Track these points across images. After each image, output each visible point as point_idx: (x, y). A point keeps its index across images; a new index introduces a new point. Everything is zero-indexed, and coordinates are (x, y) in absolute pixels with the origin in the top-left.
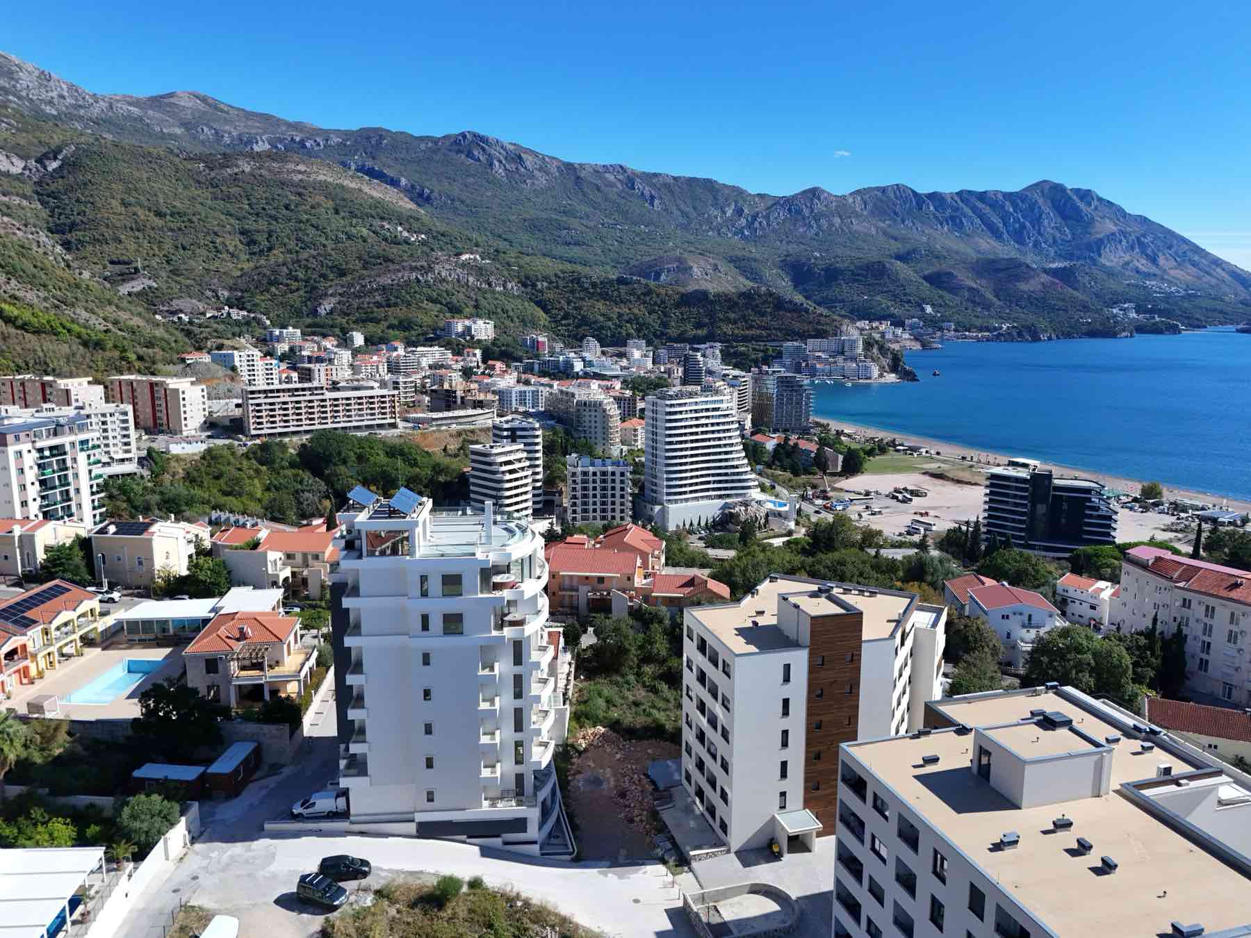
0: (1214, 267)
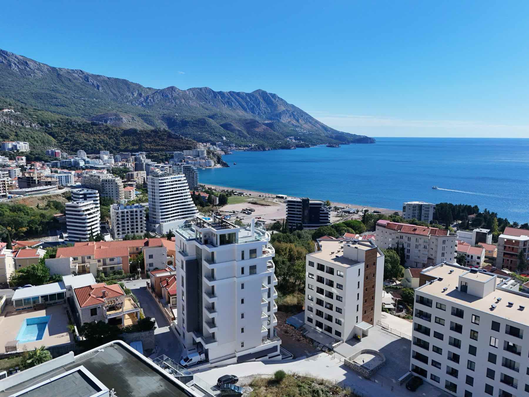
0: (316, 123)
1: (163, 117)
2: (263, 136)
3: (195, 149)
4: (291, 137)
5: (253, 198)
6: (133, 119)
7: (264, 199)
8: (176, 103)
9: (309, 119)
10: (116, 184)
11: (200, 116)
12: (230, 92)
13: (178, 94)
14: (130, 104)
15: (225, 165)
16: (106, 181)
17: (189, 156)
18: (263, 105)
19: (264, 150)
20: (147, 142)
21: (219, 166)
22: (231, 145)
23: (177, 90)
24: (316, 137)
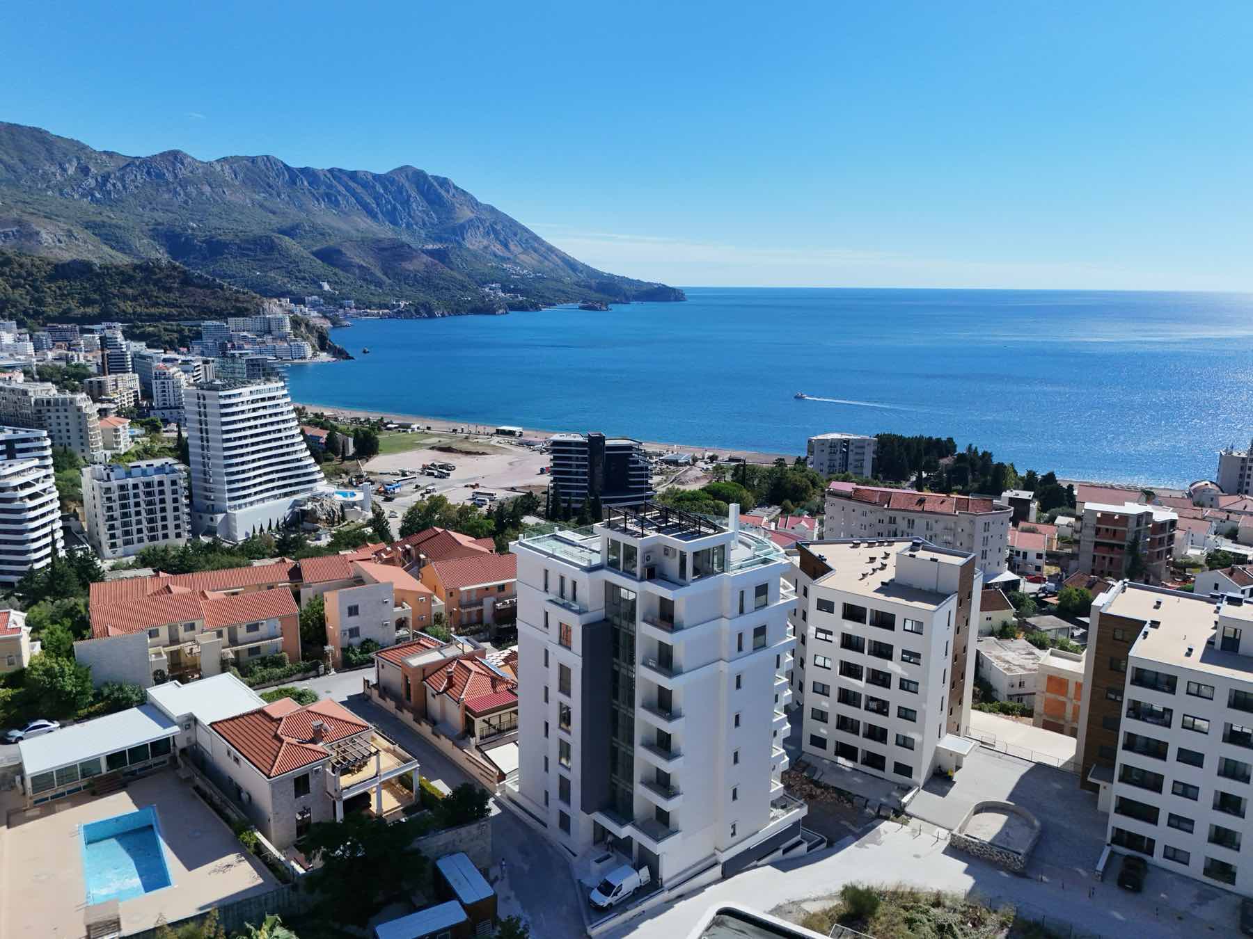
0: (549, 253)
1: (153, 230)
2: (426, 281)
3: (258, 313)
4: (494, 285)
5: (439, 435)
6: (70, 234)
7: (467, 438)
8: (186, 194)
9: (532, 242)
10: (79, 409)
11: (256, 230)
12: (331, 171)
13: (192, 172)
14: (57, 194)
15: (339, 353)
16: (49, 402)
17: (245, 334)
18: (418, 206)
19: (431, 315)
20: (126, 297)
21: (324, 357)
22: (345, 302)
23: (189, 159)
24: (552, 284)
